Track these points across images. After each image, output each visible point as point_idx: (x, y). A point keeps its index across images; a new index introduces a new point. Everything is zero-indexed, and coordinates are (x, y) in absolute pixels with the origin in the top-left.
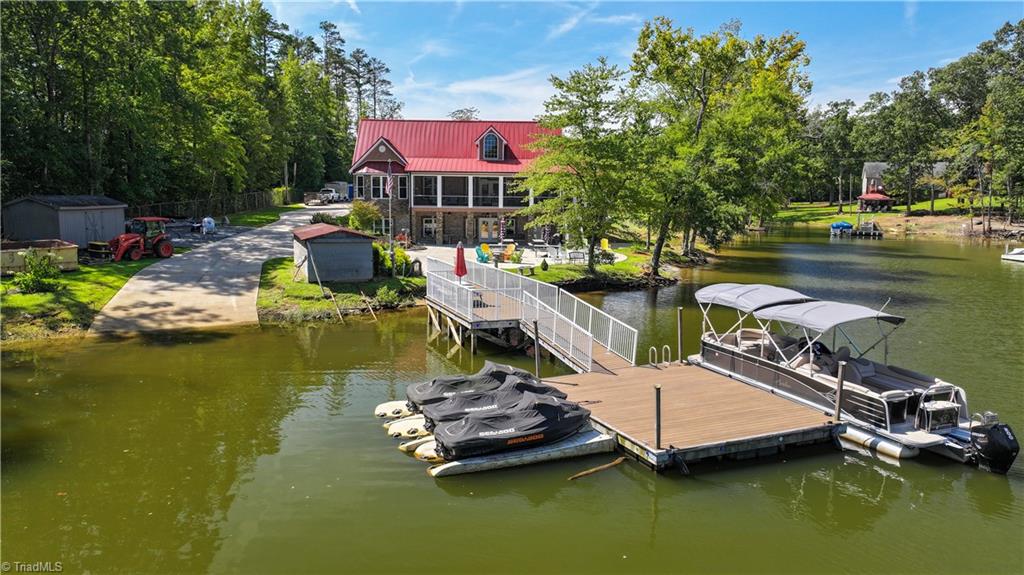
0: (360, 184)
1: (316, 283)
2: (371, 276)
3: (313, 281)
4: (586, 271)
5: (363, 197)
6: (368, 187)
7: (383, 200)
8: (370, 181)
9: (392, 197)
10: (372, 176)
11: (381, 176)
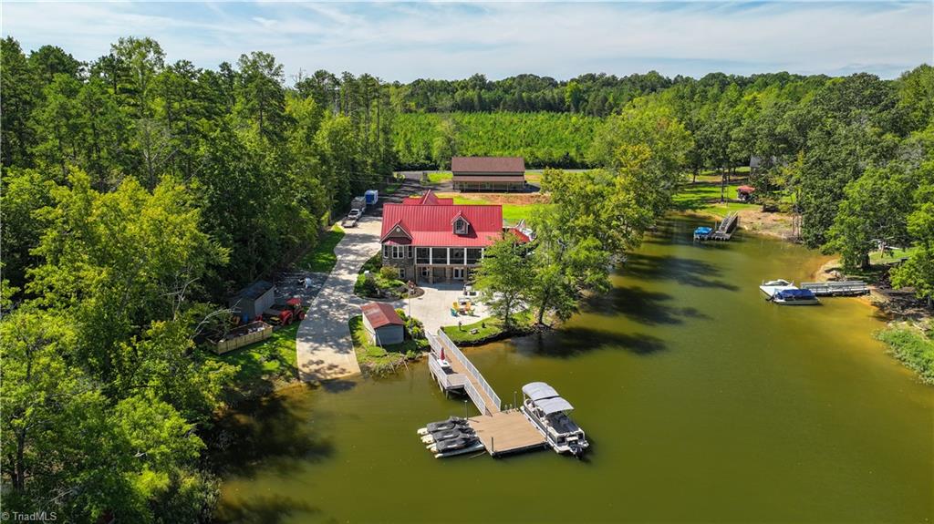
1: (379, 346)
2: (402, 340)
3: (378, 345)
4: (504, 327)
5: (388, 257)
6: (391, 252)
7: (399, 259)
8: (391, 249)
9: (404, 257)
10: (393, 246)
11: (398, 246)
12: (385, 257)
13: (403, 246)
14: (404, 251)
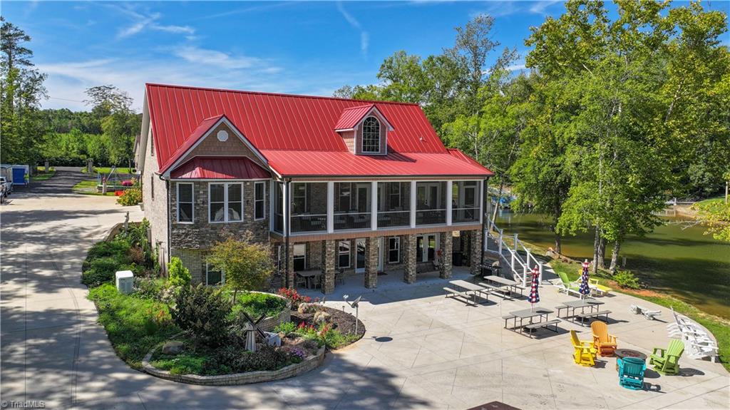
5: (191, 221)
6: (203, 203)
7: (229, 224)
8: (205, 193)
9: (245, 218)
10: (209, 184)
11: (227, 183)
12: (181, 223)
13: (242, 183)
14: (244, 198)
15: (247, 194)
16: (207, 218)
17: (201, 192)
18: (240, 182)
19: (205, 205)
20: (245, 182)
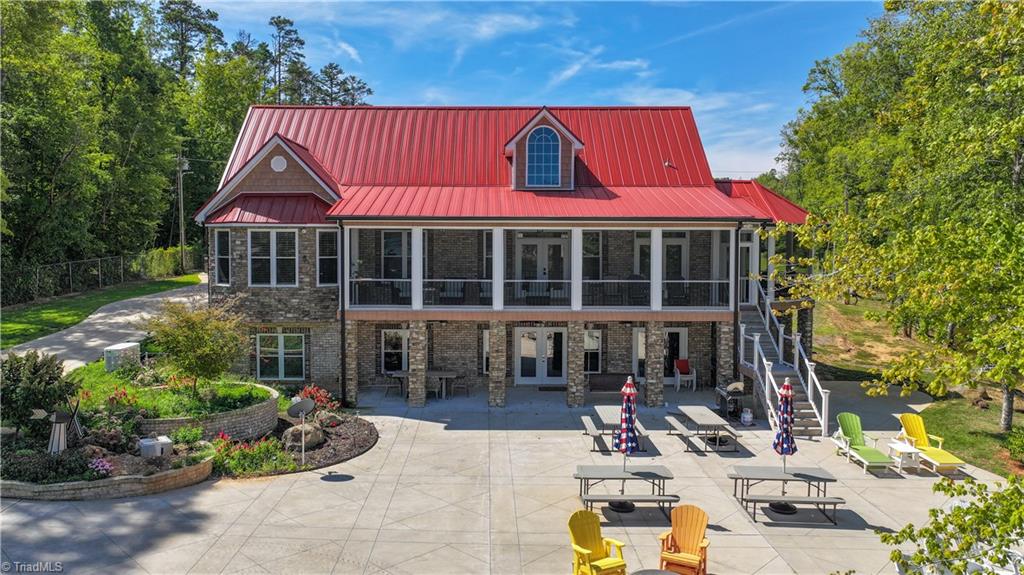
0: (224, 248)
5: (228, 282)
6: (241, 257)
7: (277, 289)
8: (244, 243)
9: (300, 282)
10: (249, 231)
11: (274, 229)
12: (220, 285)
13: (296, 231)
14: (299, 252)
15: (303, 247)
16: (246, 279)
17: (238, 242)
18: (292, 228)
19: (244, 261)
20: (301, 229)
